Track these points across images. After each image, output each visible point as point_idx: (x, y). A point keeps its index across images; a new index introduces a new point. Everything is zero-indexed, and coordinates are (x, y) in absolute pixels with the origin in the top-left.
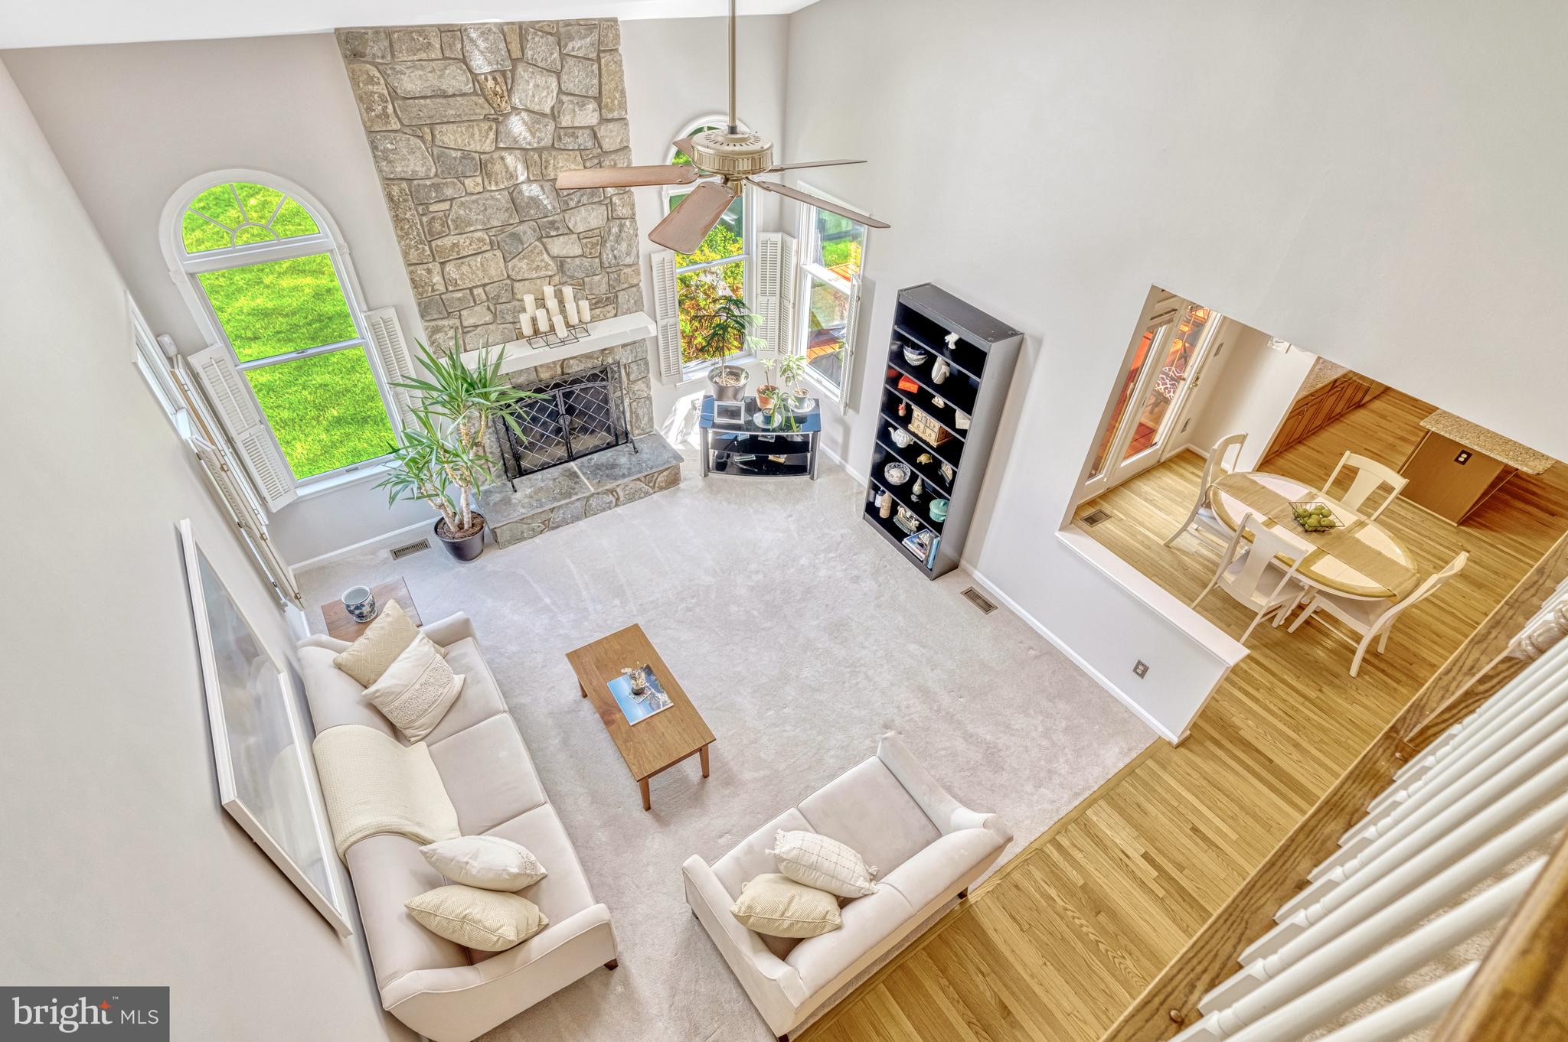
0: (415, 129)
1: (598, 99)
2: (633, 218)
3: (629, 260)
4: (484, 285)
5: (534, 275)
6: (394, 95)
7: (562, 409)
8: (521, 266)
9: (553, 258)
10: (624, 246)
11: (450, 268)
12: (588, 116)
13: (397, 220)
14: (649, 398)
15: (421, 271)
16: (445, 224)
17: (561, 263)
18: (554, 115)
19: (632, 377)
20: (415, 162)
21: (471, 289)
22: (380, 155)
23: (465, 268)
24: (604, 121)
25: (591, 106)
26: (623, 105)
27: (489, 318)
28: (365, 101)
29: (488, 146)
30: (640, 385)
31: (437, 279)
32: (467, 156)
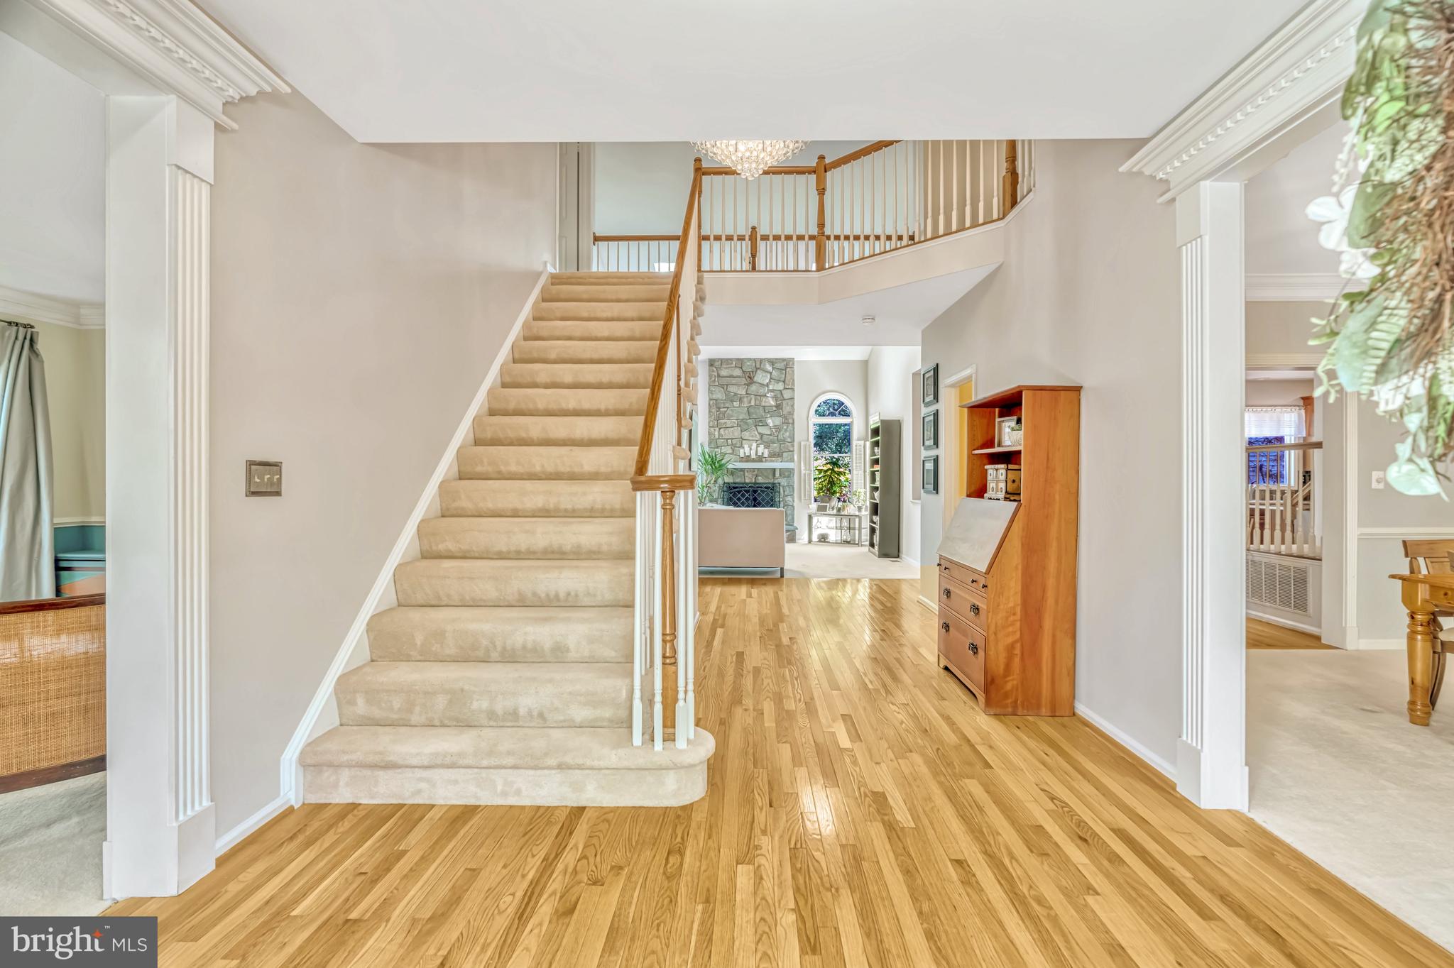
0: (722, 386)
1: (784, 382)
2: (793, 423)
3: (789, 440)
4: (732, 439)
5: (751, 438)
6: (719, 376)
7: (751, 498)
8: (746, 435)
9: (759, 433)
10: (788, 434)
11: (722, 430)
12: (780, 386)
13: (710, 412)
14: (793, 506)
15: (712, 429)
16: (724, 414)
17: (762, 435)
18: (767, 385)
19: (786, 493)
20: (719, 395)
21: (727, 439)
22: (710, 392)
23: (726, 431)
24: (785, 389)
25: (781, 384)
26: (793, 384)
27: (730, 451)
28: (710, 376)
29: (744, 393)
30: (789, 498)
31: (717, 433)
32: (736, 394)
